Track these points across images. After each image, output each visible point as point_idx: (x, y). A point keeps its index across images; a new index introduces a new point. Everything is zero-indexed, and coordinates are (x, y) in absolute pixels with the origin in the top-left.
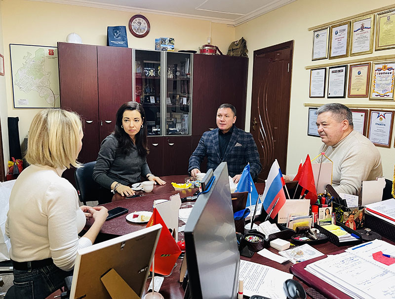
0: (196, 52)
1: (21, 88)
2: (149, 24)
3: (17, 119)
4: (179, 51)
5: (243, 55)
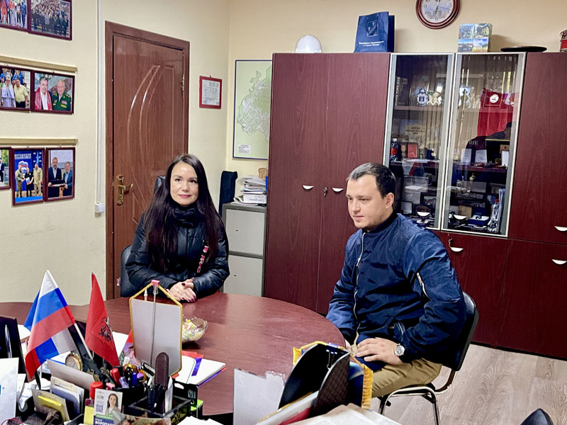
0: (545, 49)
1: (243, 127)
3: (235, 175)
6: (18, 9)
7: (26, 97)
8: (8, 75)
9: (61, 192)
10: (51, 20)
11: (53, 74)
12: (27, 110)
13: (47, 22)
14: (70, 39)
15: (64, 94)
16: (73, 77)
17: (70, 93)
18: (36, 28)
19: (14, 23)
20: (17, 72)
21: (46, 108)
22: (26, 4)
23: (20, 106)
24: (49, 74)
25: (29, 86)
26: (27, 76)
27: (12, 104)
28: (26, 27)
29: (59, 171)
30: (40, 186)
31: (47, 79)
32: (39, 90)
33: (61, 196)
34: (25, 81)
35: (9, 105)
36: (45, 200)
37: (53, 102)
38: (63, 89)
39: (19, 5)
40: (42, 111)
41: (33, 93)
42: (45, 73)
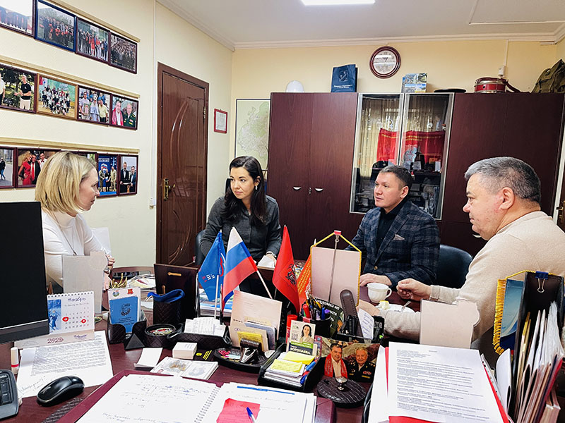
0: (465, 91)
1: (242, 147)
2: (399, 57)
4: (435, 92)
5: (556, 91)
6: (102, 46)
7: (107, 114)
8: (95, 96)
9: (128, 189)
10: (124, 56)
11: (125, 98)
12: (107, 124)
13: (121, 58)
14: (135, 73)
15: (132, 114)
16: (138, 102)
17: (135, 113)
18: (113, 62)
19: (99, 57)
20: (101, 94)
21: (119, 124)
22: (107, 42)
23: (102, 121)
24: (122, 98)
25: (108, 106)
26: (108, 97)
27: (97, 119)
28: (107, 60)
29: (127, 172)
30: (115, 184)
31: (120, 102)
32: (115, 110)
33: (128, 192)
34: (106, 102)
35: (95, 120)
36: (118, 194)
37: (124, 120)
38: (131, 110)
39: (103, 42)
40: (117, 126)
41: (111, 112)
42: (119, 97)
